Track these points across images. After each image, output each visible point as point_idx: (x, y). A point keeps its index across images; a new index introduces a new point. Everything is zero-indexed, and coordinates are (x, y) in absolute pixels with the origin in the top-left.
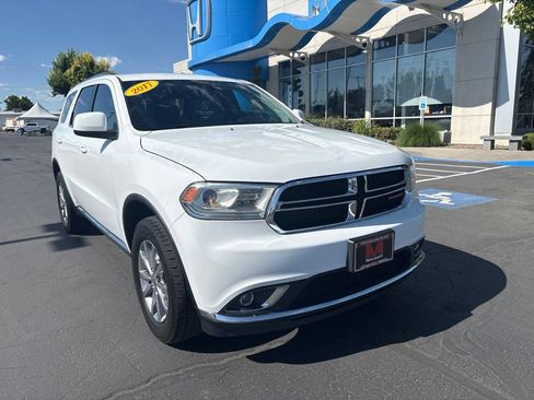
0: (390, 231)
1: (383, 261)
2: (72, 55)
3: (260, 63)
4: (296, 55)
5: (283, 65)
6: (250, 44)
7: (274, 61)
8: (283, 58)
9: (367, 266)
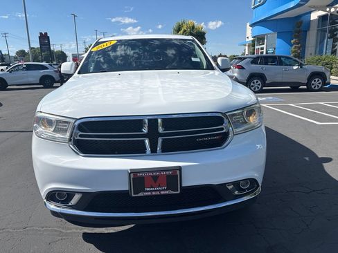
0: (180, 168)
1: (167, 192)
2: (184, 22)
3: (303, 18)
4: (333, 10)
5: (323, 18)
6: (292, 5)
7: (315, 16)
8: (321, 13)
9: (146, 194)
